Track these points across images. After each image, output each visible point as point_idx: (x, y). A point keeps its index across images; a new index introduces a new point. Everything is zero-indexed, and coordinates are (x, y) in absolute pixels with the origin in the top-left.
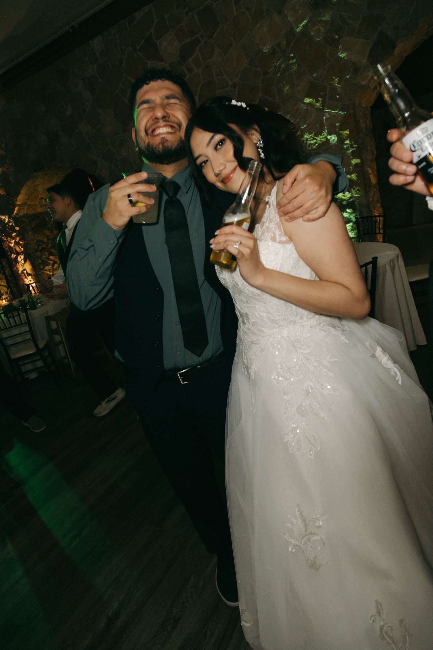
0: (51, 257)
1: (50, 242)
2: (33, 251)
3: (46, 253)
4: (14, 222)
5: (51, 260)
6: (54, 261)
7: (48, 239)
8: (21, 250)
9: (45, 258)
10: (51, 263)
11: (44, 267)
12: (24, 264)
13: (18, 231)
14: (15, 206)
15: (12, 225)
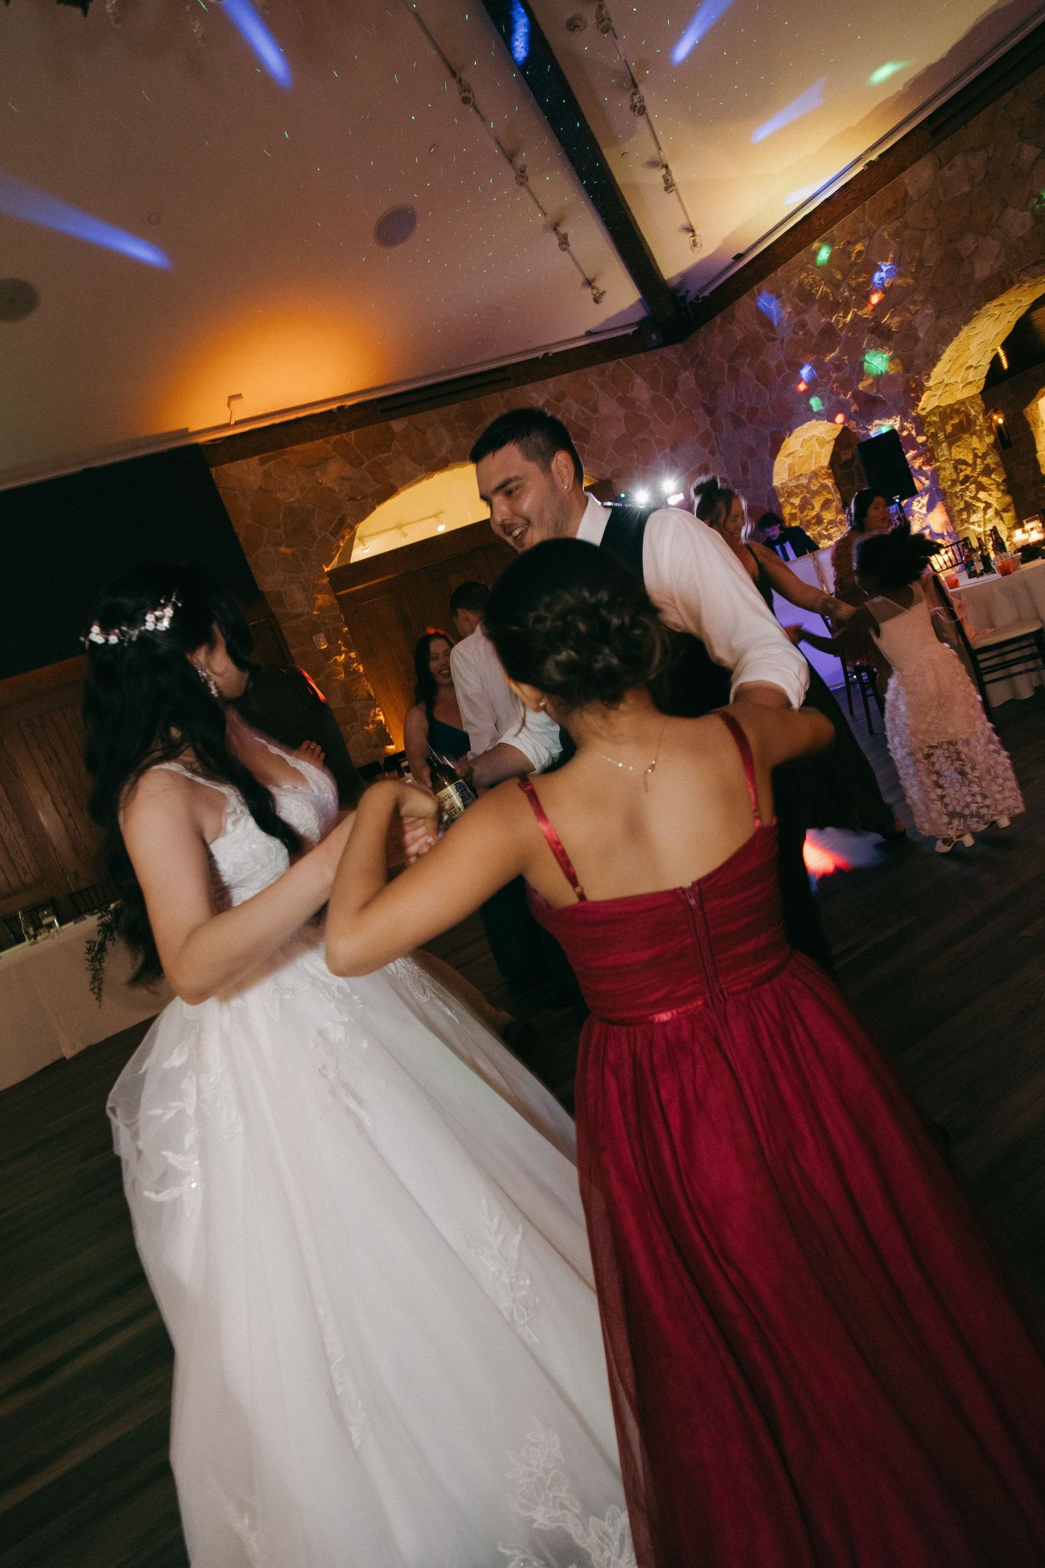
0: (982, 495)
1: (979, 461)
2: (949, 483)
3: (973, 487)
4: (915, 427)
5: (979, 500)
6: (986, 502)
7: (976, 456)
8: (924, 485)
9: (971, 497)
10: (980, 507)
11: (969, 516)
12: (925, 515)
13: (923, 444)
14: (921, 389)
15: (910, 434)
